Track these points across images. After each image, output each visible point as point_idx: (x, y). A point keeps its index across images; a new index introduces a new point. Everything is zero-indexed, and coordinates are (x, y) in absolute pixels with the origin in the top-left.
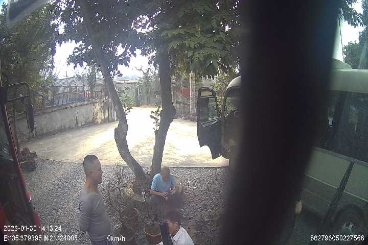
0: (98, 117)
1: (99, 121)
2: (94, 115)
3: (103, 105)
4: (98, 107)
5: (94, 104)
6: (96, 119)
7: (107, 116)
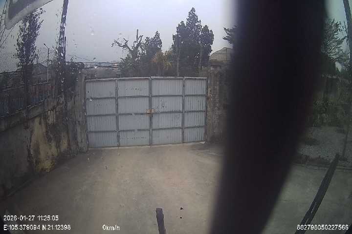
0: (42, 155)
1: (47, 165)
2: (29, 155)
3: (51, 120)
4: (38, 129)
5: (25, 123)
6: (38, 162)
7: (64, 146)
